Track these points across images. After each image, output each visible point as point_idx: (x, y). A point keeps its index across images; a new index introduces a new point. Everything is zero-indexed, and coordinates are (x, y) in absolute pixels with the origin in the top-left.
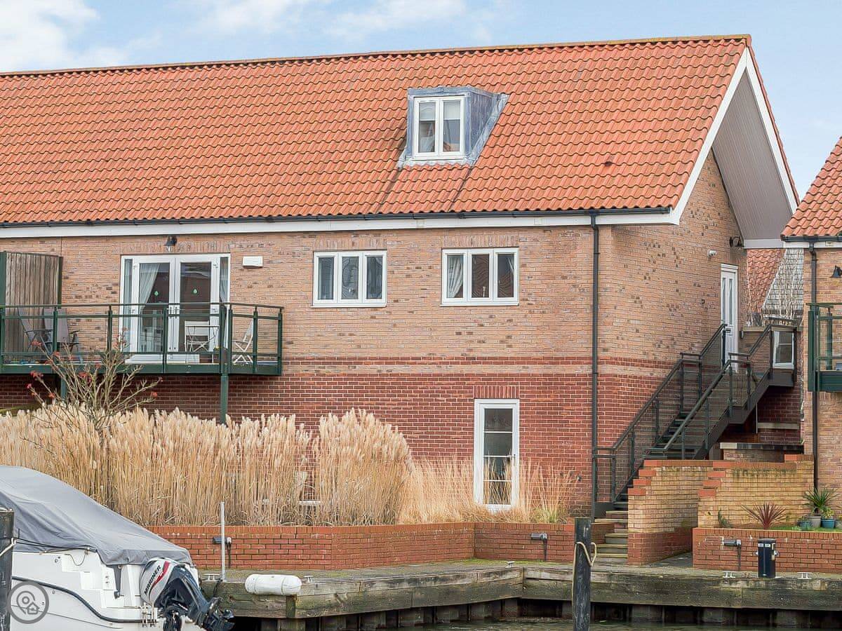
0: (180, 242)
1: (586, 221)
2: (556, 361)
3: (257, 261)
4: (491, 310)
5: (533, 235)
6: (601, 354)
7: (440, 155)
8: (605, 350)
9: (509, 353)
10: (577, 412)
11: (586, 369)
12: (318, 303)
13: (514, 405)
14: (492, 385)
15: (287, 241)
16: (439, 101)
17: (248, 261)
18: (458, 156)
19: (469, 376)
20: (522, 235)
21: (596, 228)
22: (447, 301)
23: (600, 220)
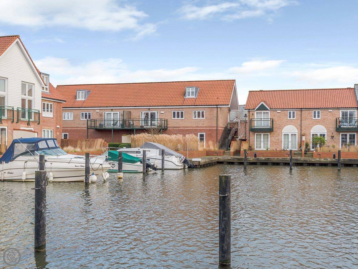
0: (150, 109)
1: (216, 106)
2: (211, 127)
3: (163, 112)
4: (201, 120)
5: (207, 108)
6: (218, 126)
7: (191, 97)
8: (219, 125)
9: (203, 126)
10: (214, 134)
11: (216, 128)
12: (173, 118)
13: (204, 134)
14: (201, 131)
15: (168, 109)
16: (191, 88)
17: (162, 112)
18: (194, 97)
19: (197, 129)
20: (205, 109)
21: (217, 108)
22: (193, 118)
23: (218, 106)
